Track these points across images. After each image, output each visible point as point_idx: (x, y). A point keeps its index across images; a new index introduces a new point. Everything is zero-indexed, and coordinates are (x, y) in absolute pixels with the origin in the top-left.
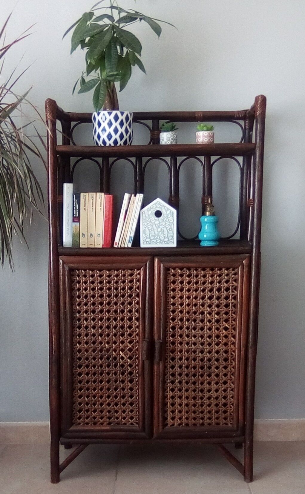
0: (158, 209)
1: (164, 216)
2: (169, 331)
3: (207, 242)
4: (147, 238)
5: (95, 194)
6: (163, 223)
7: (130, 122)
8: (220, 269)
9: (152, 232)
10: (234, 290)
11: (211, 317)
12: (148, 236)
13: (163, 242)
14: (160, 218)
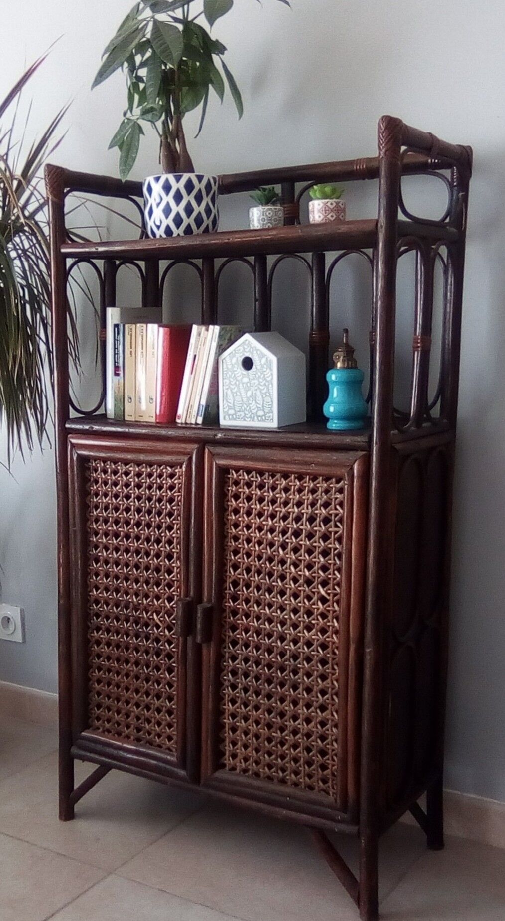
0: (247, 355)
1: (256, 368)
2: (228, 588)
3: (336, 421)
4: (230, 408)
5: (144, 325)
6: (255, 381)
7: (214, 193)
8: (314, 478)
9: (238, 399)
10: (338, 524)
11: (297, 572)
12: (231, 405)
13: (256, 418)
14: (249, 371)
